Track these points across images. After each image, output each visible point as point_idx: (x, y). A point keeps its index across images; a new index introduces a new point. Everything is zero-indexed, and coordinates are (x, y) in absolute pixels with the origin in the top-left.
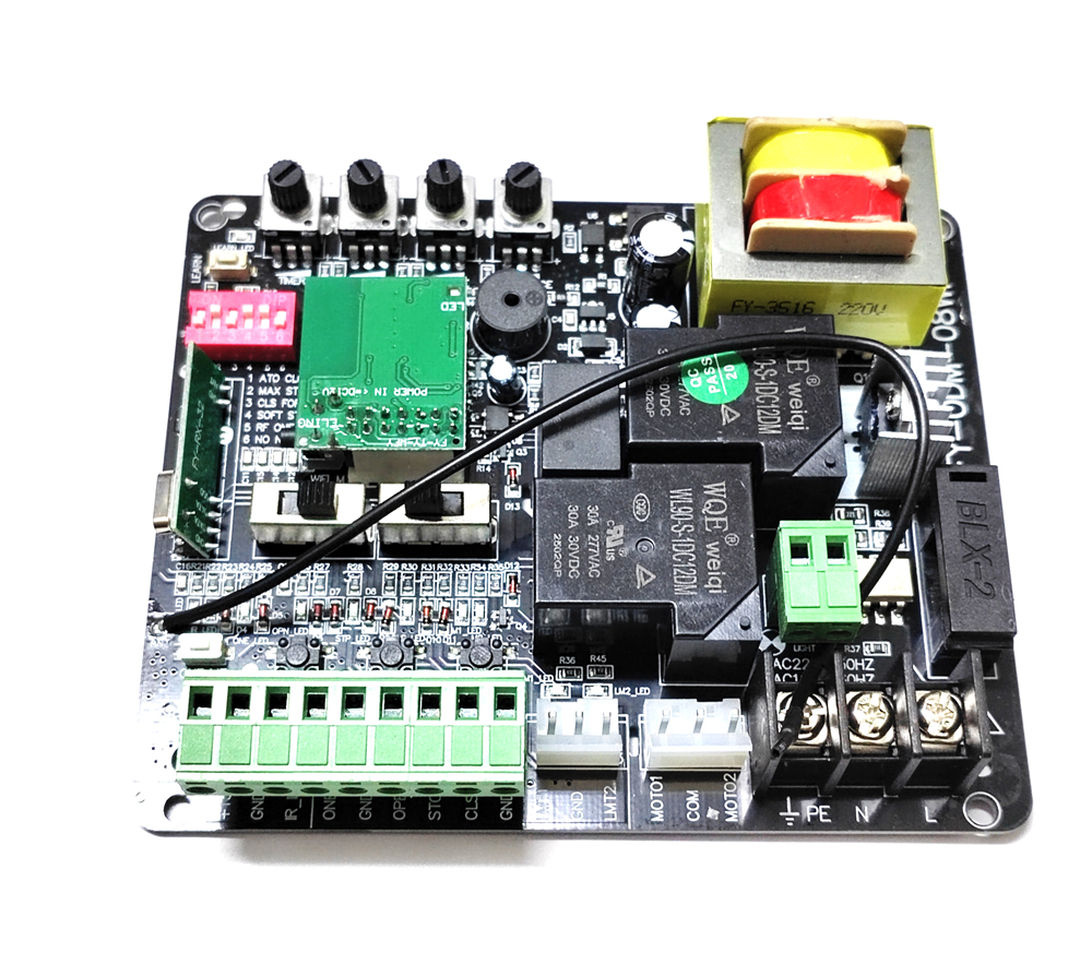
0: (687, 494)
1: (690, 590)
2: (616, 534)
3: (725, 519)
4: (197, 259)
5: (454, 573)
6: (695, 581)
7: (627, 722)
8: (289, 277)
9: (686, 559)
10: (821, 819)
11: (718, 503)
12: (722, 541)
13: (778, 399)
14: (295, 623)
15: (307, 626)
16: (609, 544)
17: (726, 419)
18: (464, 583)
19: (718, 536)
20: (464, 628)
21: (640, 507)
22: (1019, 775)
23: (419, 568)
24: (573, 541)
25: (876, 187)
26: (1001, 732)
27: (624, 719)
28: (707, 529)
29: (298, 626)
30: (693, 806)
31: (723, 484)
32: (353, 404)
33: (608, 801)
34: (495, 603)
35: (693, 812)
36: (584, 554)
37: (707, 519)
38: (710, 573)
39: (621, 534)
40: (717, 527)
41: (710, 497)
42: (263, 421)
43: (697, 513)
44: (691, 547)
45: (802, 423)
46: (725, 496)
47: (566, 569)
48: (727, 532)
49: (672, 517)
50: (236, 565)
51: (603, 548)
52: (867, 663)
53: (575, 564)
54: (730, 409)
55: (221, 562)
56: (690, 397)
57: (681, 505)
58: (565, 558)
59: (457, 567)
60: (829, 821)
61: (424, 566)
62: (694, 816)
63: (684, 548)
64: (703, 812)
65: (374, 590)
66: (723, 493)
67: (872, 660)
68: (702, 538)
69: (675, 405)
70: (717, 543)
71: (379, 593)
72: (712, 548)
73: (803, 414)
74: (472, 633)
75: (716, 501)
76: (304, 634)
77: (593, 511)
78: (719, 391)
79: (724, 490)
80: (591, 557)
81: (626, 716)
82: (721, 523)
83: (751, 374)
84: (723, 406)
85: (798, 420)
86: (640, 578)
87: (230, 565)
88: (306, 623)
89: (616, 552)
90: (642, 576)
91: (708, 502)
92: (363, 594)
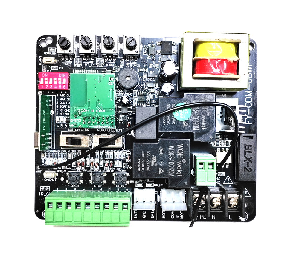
0: (173, 148)
1: (173, 175)
2: (154, 159)
3: (182, 155)
4: (40, 58)
5: (113, 153)
6: (174, 172)
7: (157, 193)
8: (66, 63)
9: (172, 166)
10: (204, 218)
11: (182, 150)
12: (181, 161)
13: (199, 119)
14: (73, 166)
15: (76, 167)
16: (152, 162)
17: (184, 126)
18: (116, 156)
19: (181, 160)
20: (116, 168)
21: (161, 151)
22: (253, 208)
23: (104, 151)
24: (143, 161)
25: (230, 62)
26: (250, 196)
27: (156, 192)
28: (178, 158)
29: (74, 167)
30: (172, 214)
31: (183, 145)
32: (85, 114)
33: (152, 213)
34: (124, 161)
35: (172, 216)
36: (146, 165)
37: (178, 155)
38: (178, 170)
39: (155, 159)
40: (180, 157)
41: (179, 149)
42: (61, 108)
43: (175, 153)
44: (173, 163)
45: (205, 127)
46: (183, 148)
47: (141, 169)
48: (183, 159)
49: (169, 154)
50: (57, 150)
51: (151, 163)
52: (218, 178)
53: (143, 168)
54: (185, 122)
55: (53, 149)
56: (175, 119)
57: (172, 151)
58: (141, 166)
59: (114, 151)
60: (205, 218)
61: (106, 151)
62: (172, 217)
63: (172, 163)
64: (175, 216)
65: (93, 157)
66: (182, 147)
67: (220, 177)
68: (176, 160)
69: (171, 122)
70: (180, 162)
71: (94, 158)
72: (179, 163)
73: (205, 124)
74: (118, 169)
75: (180, 149)
76: (75, 169)
77: (148, 153)
78: (183, 117)
79: (183, 146)
80: (147, 166)
81: (157, 191)
82: (182, 156)
83: (192, 112)
84: (184, 122)
85: (204, 126)
86: (160, 172)
87: (56, 150)
88: (75, 166)
89: (154, 164)
90: (161, 171)
91: (178, 150)
92: (90, 159)
